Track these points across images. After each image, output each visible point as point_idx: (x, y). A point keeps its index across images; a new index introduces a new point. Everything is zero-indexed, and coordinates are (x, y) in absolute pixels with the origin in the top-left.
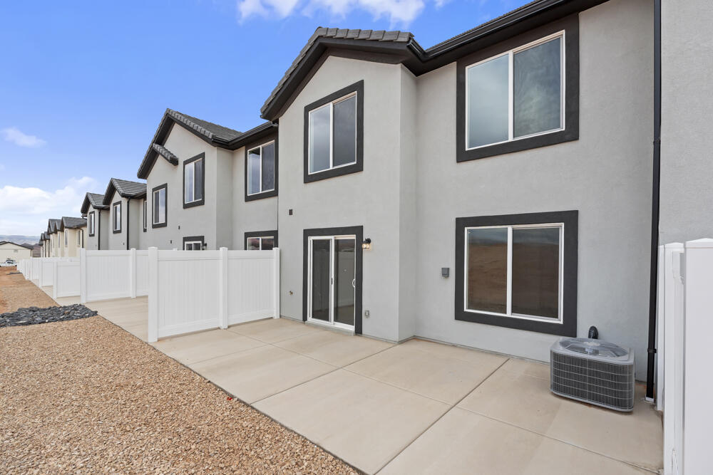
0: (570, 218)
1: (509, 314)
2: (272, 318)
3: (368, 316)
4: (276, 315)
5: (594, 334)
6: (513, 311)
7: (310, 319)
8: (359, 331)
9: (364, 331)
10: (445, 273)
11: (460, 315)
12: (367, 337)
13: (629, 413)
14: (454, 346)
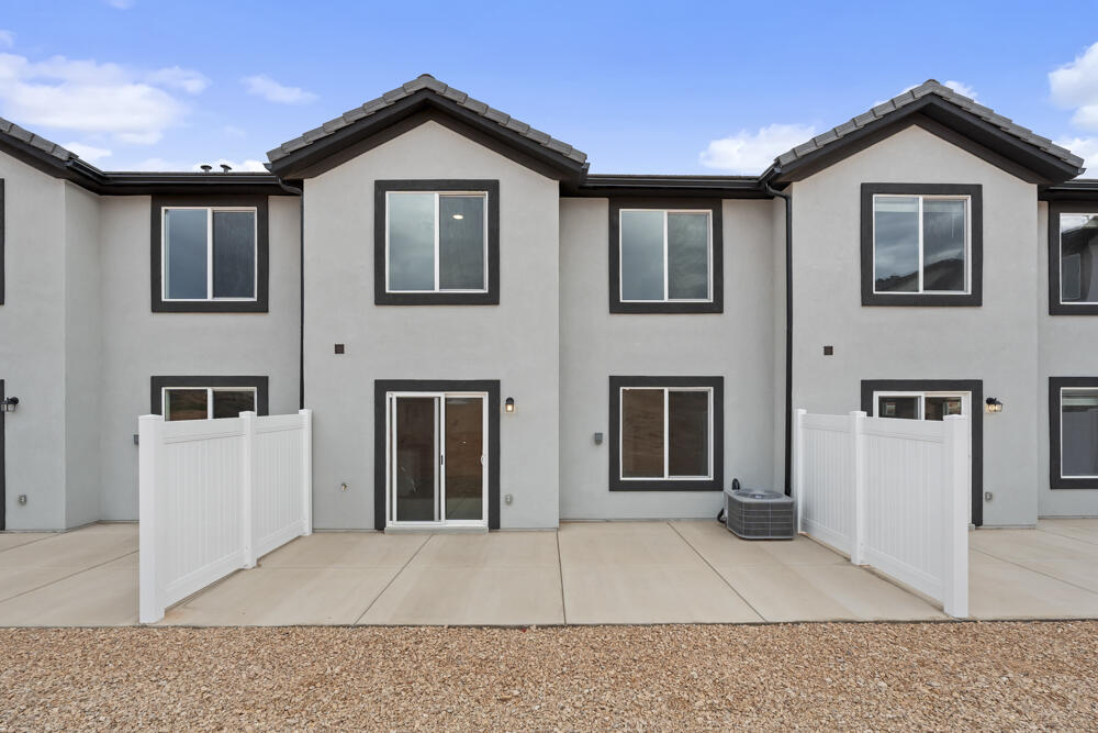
0: (718, 383)
1: (666, 477)
2: (299, 537)
3: (509, 503)
4: (307, 531)
5: (736, 485)
6: (670, 474)
7: (392, 524)
8: (494, 524)
9: (504, 523)
10: (598, 439)
11: (615, 485)
12: (508, 531)
13: (790, 540)
14: (608, 521)
